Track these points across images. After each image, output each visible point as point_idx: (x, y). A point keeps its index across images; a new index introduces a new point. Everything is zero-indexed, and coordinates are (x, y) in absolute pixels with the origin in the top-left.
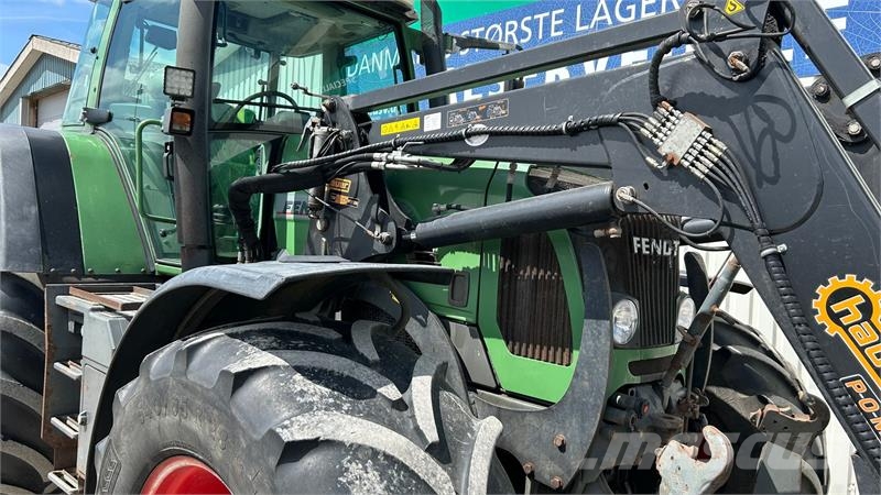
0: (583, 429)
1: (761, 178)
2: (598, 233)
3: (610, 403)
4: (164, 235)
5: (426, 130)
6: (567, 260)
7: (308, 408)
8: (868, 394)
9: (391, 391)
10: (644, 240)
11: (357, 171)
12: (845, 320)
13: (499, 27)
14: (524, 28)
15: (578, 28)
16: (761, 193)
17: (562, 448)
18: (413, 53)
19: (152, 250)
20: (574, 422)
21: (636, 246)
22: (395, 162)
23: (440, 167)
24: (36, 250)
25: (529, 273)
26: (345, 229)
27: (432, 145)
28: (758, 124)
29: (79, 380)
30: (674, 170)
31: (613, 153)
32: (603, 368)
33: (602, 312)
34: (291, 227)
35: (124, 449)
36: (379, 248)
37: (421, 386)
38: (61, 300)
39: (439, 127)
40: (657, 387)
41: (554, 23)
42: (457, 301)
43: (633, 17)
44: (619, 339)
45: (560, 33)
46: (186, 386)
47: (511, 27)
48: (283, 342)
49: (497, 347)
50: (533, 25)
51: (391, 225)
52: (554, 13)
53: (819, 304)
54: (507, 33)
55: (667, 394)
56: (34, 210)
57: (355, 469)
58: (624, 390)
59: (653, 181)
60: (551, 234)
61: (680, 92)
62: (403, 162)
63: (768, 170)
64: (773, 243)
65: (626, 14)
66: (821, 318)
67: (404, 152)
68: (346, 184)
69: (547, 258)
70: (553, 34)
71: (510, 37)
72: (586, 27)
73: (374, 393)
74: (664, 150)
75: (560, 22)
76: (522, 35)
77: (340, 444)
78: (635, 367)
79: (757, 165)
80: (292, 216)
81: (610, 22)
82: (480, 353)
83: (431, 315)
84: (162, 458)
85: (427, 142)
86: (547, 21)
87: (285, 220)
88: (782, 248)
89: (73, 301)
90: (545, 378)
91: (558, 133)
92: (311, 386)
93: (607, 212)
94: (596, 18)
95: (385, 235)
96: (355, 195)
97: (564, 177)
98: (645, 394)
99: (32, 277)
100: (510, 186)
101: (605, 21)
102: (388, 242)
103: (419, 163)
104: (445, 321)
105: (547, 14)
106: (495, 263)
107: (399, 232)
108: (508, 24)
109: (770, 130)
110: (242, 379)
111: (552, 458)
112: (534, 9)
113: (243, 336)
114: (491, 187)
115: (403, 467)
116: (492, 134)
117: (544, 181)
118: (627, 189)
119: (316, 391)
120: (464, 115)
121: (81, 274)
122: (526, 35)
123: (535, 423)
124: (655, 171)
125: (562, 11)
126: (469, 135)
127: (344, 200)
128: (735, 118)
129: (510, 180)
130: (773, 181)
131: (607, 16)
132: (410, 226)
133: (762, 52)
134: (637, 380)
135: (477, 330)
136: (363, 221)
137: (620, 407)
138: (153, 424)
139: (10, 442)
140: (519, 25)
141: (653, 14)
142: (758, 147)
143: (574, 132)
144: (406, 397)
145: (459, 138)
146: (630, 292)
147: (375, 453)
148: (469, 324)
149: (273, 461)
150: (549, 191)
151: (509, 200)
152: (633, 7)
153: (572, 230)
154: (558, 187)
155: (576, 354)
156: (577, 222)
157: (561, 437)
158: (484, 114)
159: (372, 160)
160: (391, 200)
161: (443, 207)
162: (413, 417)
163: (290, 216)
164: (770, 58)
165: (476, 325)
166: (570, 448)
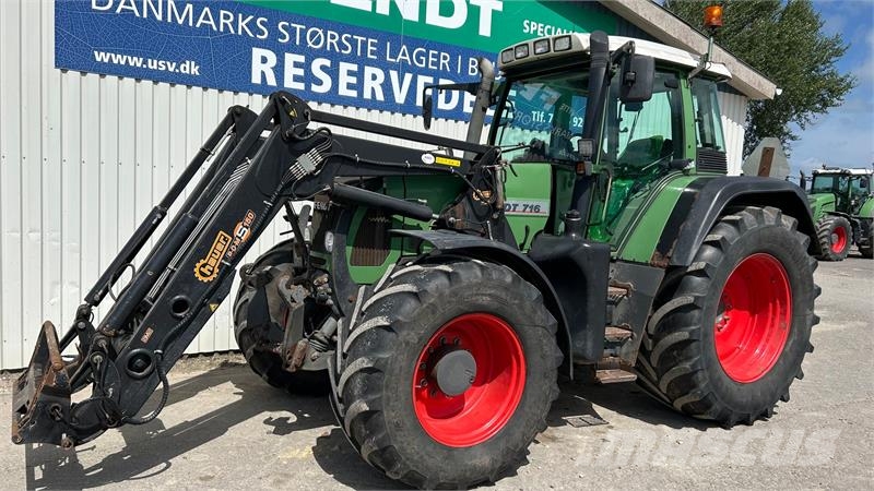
13: (320, 32)
14: (344, 42)
15: (388, 59)
41: (370, 48)
43: (424, 65)
45: (375, 57)
47: (333, 37)
50: (352, 42)
52: (370, 40)
54: (329, 40)
65: (420, 61)
70: (369, 56)
71: (332, 44)
72: (393, 60)
75: (375, 49)
76: (342, 46)
81: (410, 63)
86: (364, 44)
94: (400, 56)
105: (364, 39)
108: (330, 32)
112: (353, 30)
122: (346, 48)
125: (376, 41)
131: (408, 58)
140: (340, 38)
141: (435, 68)
152: (424, 59)
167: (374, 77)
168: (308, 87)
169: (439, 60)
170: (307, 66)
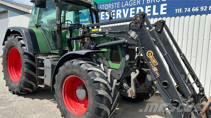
0: (122, 72)
1: (141, 39)
2: (123, 46)
3: (125, 69)
4: (53, 46)
5: (99, 31)
6: (120, 50)
7: (90, 67)
8: (151, 63)
9: (98, 65)
10: (130, 46)
11: (88, 37)
12: (149, 55)
13: (107, 5)
14: (112, 5)
15: (122, 6)
16: (141, 41)
17: (119, 75)
18: (93, 13)
19: (50, 49)
20: (120, 71)
21: (129, 47)
22: (95, 36)
23: (101, 36)
24: (33, 49)
25: (114, 51)
26: (87, 46)
27: (100, 33)
28: (141, 33)
29: (44, 70)
30: (132, 38)
31: (125, 36)
32: (124, 64)
33: (124, 56)
34: (75, 45)
35: (61, 76)
36: (92, 48)
37: (102, 65)
38: (38, 57)
39: (101, 30)
40: (132, 67)
41: (118, 5)
42: (104, 56)
43: (132, 5)
44: (127, 60)
45: (119, 7)
46: (73, 66)
47: (110, 5)
48: (84, 60)
49: (110, 62)
50: (114, 5)
51: (94, 45)
52: (118, 3)
53: (147, 54)
54: (109, 6)
55: (133, 68)
56: (32, 43)
57: (96, 73)
58: (127, 67)
59: (130, 39)
60: (117, 46)
61: (133, 28)
62: (96, 36)
63: (142, 38)
64: (143, 47)
65: (131, 4)
66: (147, 55)
67: (96, 34)
68: (86, 38)
69: (117, 49)
70: (118, 7)
71: (110, 7)
72: (124, 6)
73: (97, 66)
74: (131, 36)
75: (119, 5)
76: (112, 7)
77: (94, 70)
78: (129, 64)
79: (141, 38)
80: (75, 43)
81: (128, 6)
82: (107, 63)
83: (100, 58)
84: (68, 76)
85: (99, 33)
86: (117, 4)
87: (74, 44)
88: (144, 47)
89: (40, 57)
90: (116, 66)
91: (118, 33)
92: (89, 65)
93: (124, 43)
94: (126, 5)
95: (93, 46)
96: (88, 40)
97: (119, 38)
98: (130, 67)
99: (32, 54)
100: (112, 39)
101: (127, 5)
102: (93, 47)
103: (98, 36)
104: (102, 59)
105: (117, 3)
106: (109, 50)
107: (95, 46)
108: (109, 4)
109: (142, 34)
110: (81, 64)
111: (118, 76)
112: (114, 2)
113: (79, 60)
114: (109, 39)
115: (101, 73)
116: (109, 32)
117: (116, 38)
118: (127, 40)
119: (90, 65)
120: (105, 29)
121: (40, 53)
122: (113, 7)
123: (115, 72)
124: (130, 38)
125: (119, 3)
126: (106, 32)
127: (86, 41)
128: (139, 32)
129: (112, 38)
130: (143, 40)
131: (128, 4)
132: (97, 45)
133: (142, 24)
134: (129, 66)
135: (107, 60)
136: (89, 44)
137: (127, 69)
138: (67, 71)
139: (30, 81)
140: (111, 5)
141: (136, 5)
142: (141, 36)
143: (120, 33)
144: (100, 66)
145: (104, 32)
146: (128, 54)
147: (98, 71)
148: (106, 59)
149: (86, 73)
150: (117, 40)
151: (111, 41)
152: (132, 3)
153: (120, 46)
154: (118, 40)
155: (121, 62)
156: (121, 44)
157: (119, 73)
158: (108, 29)
159: (91, 35)
160: (93, 41)
161: (102, 42)
162: (101, 68)
163: (74, 43)
164: (143, 25)
165: (107, 59)
166: (120, 74)
167: (119, 12)
168: (105, 18)
169: (137, 2)
170: (105, 14)
